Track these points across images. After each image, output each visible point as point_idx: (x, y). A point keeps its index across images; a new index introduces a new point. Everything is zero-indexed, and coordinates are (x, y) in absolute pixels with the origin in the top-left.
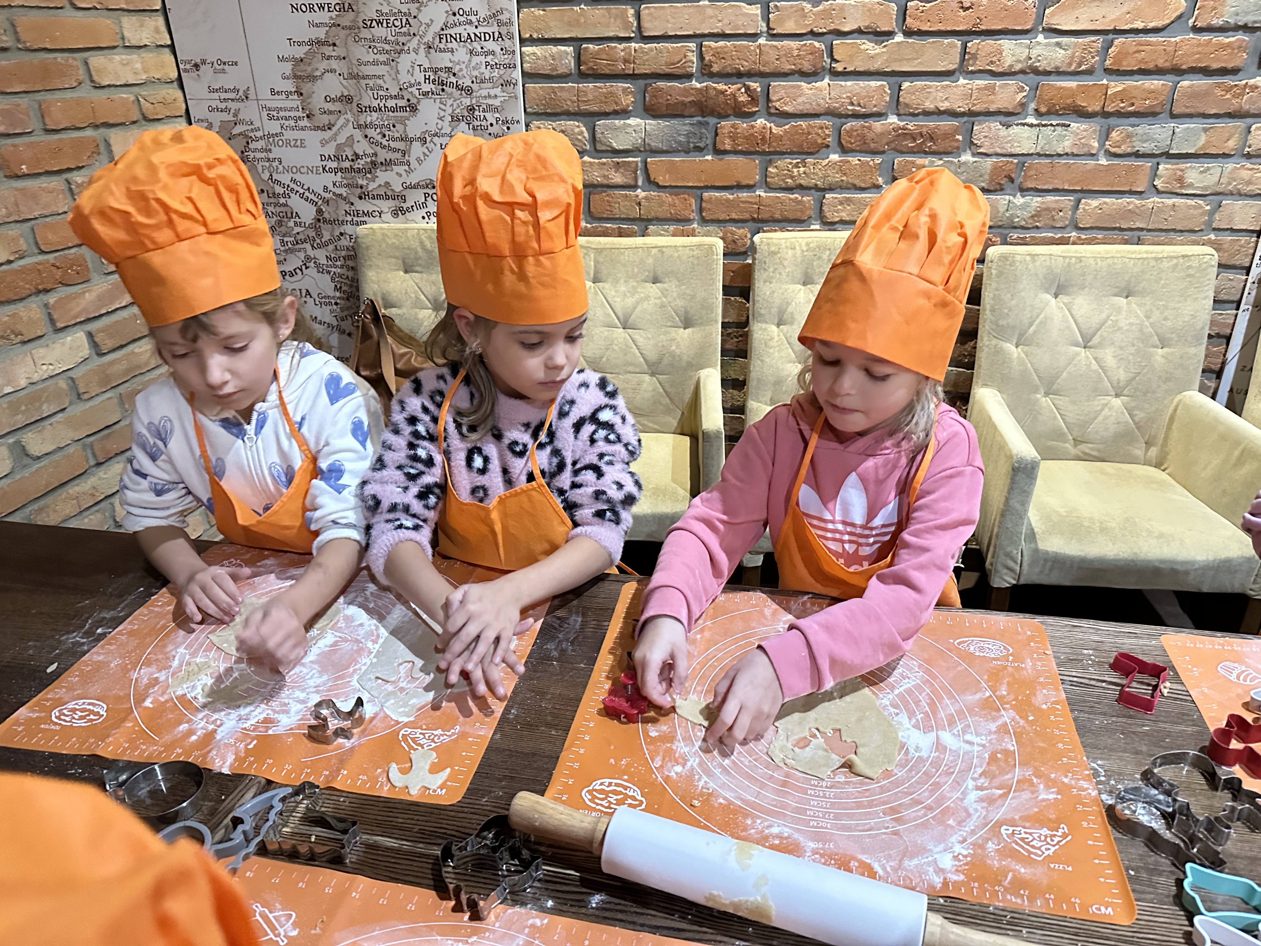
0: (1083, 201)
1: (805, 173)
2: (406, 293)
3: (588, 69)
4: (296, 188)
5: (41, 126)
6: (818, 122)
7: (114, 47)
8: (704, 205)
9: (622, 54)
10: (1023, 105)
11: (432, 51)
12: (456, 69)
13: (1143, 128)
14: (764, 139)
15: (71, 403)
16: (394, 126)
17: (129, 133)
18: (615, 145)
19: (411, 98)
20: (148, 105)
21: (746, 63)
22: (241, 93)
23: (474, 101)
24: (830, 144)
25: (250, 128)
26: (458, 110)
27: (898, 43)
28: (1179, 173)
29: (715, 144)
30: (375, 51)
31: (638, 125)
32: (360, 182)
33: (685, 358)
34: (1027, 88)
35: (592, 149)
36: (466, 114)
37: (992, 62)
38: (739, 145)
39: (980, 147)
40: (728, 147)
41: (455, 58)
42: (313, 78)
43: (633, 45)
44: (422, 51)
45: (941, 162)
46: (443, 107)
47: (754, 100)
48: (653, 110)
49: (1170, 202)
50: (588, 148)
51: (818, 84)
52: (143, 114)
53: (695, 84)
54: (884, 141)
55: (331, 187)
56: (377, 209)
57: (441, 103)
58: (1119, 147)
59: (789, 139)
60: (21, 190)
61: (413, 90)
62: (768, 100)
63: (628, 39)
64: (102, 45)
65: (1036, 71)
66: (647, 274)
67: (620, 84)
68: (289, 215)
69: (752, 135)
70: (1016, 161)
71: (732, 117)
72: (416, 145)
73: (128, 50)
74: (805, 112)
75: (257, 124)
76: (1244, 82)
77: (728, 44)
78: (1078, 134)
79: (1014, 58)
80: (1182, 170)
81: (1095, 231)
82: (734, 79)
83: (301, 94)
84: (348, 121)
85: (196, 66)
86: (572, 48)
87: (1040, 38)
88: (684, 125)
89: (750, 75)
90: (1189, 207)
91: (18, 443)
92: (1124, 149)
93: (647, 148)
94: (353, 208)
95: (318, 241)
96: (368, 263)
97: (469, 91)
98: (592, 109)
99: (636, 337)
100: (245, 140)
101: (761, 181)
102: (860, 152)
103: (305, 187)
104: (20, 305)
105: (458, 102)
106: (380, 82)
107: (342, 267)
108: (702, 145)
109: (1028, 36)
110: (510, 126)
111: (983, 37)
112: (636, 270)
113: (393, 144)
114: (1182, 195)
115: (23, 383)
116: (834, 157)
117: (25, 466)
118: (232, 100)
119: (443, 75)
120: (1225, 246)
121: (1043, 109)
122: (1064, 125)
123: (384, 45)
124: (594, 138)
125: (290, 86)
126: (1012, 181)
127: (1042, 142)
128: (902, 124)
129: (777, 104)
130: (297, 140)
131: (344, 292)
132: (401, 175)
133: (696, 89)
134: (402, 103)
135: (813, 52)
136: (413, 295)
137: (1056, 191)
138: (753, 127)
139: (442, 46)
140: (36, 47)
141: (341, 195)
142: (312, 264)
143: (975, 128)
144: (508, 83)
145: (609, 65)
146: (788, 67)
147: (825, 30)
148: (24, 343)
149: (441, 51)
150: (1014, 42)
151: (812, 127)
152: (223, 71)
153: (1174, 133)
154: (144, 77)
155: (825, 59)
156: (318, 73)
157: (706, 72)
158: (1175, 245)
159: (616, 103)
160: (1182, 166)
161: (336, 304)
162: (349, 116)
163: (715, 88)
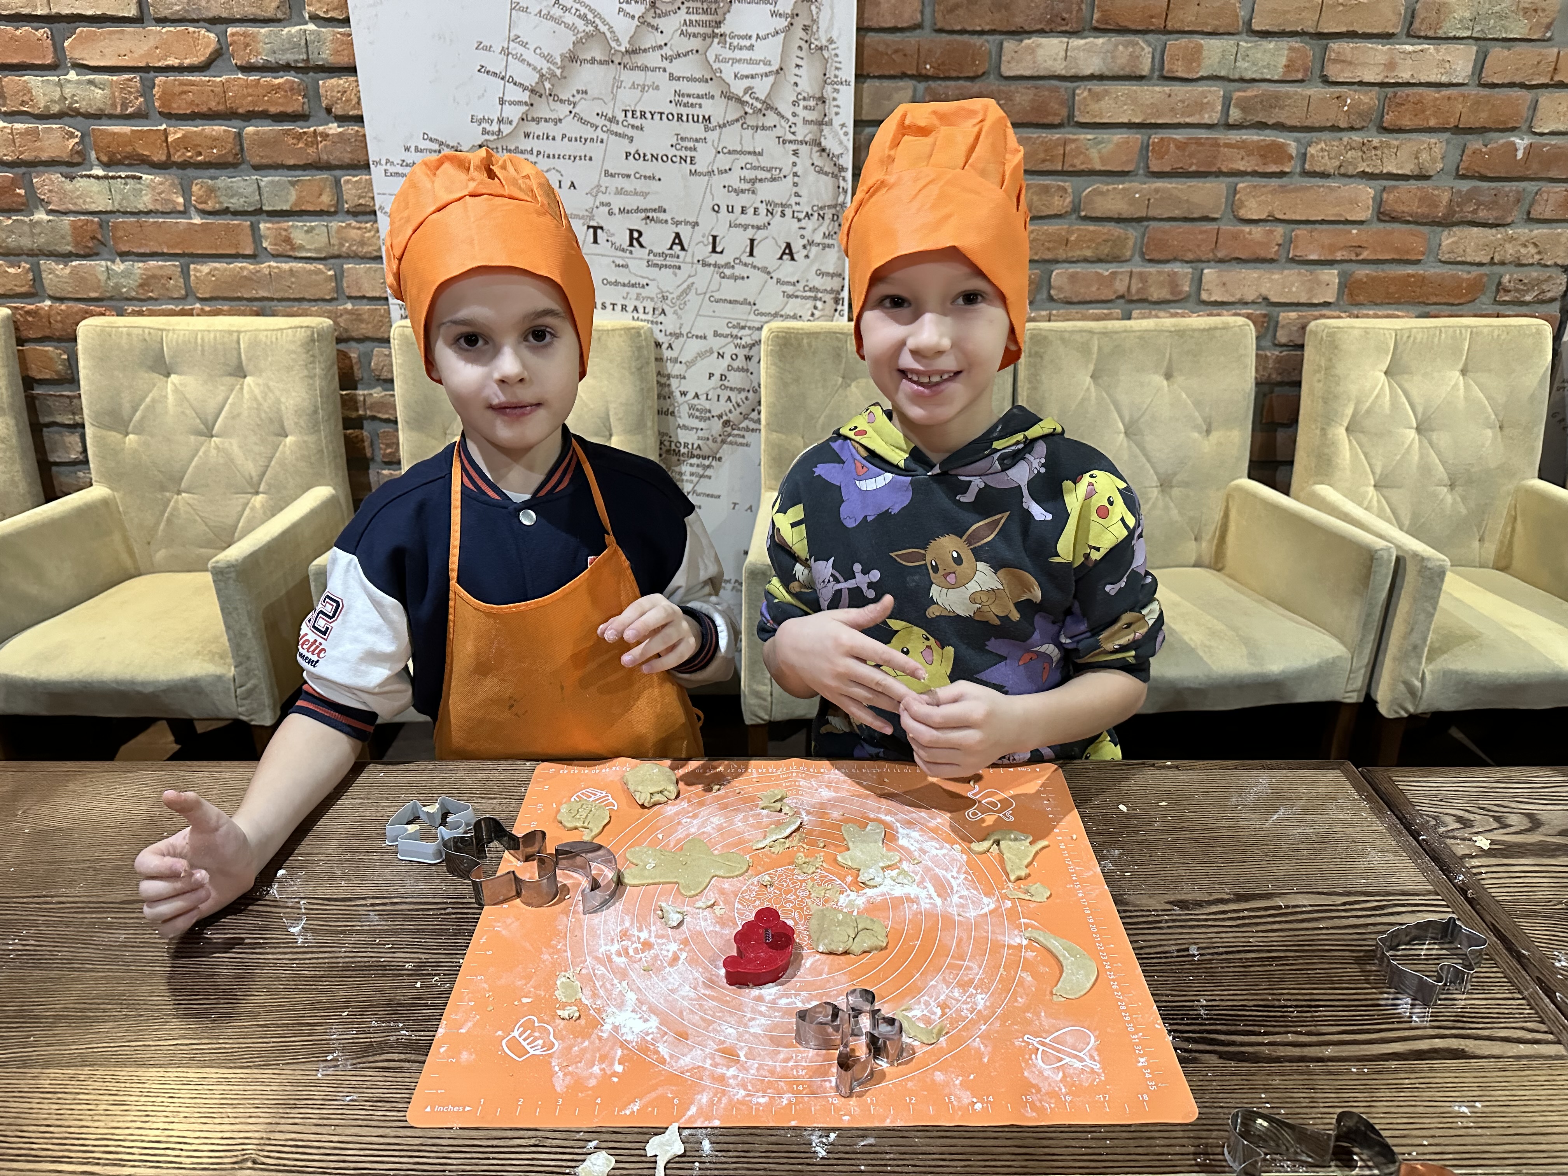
13: (224, 181)
28: (284, 233)
37: (23, 103)
39: (49, 203)
49: (285, 266)
58: (206, 203)
76: (312, 129)
79: (47, 98)
80: (286, 230)
90: (310, 272)
92: (210, 206)
114: (296, 258)
120: (366, 316)
121: (105, 159)
122: (134, 177)
153: (259, 187)
158: (311, 315)
160: (285, 225)
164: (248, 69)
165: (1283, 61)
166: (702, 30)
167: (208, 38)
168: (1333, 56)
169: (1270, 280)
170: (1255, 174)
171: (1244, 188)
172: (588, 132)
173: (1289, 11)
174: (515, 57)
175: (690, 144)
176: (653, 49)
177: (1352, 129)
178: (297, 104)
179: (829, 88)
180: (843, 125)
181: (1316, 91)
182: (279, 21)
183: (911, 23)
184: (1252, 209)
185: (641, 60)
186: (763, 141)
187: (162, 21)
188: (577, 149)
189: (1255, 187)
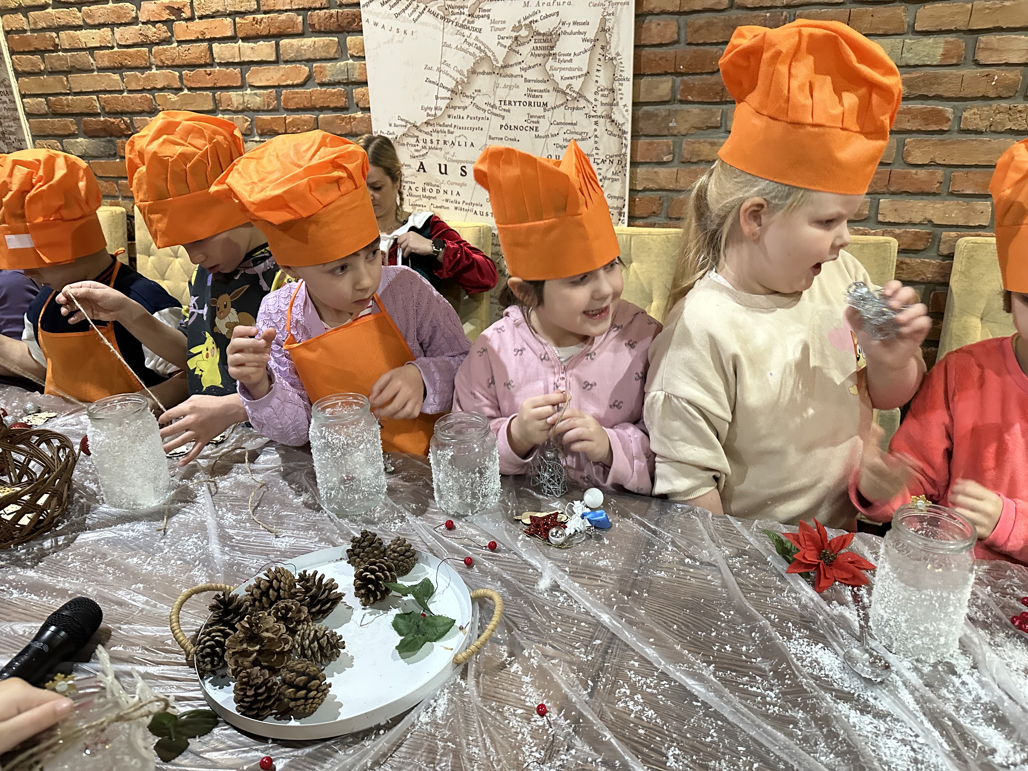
164: (322, 84)
165: (941, 51)
166: (542, 52)
167: (305, 69)
168: (982, 46)
169: (933, 208)
170: (919, 132)
171: (910, 142)
172: (480, 114)
173: (944, 16)
174: (444, 72)
175: (536, 120)
176: (516, 64)
177: (1000, 98)
178: (342, 102)
179: (616, 83)
180: (625, 106)
181: (968, 72)
182: (336, 59)
183: (672, 40)
184: (917, 157)
185: (509, 71)
186: (578, 116)
187: (286, 62)
188: (475, 124)
189: (920, 141)
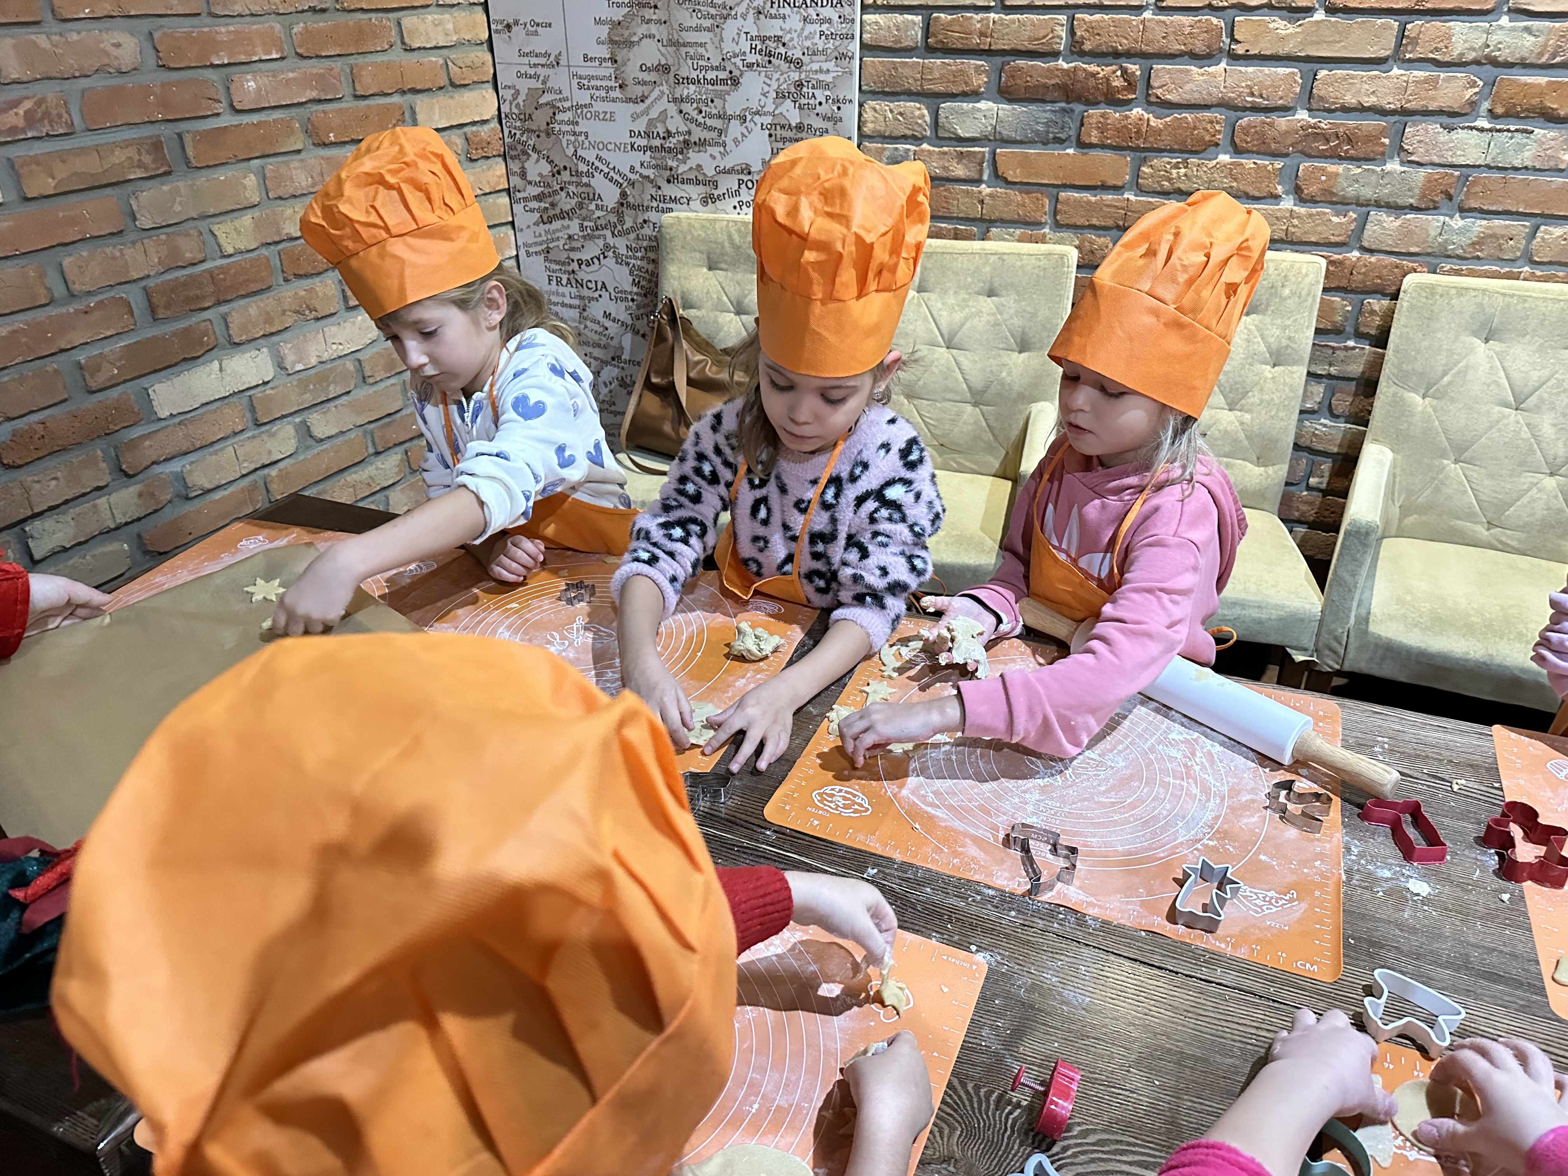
0: (1542, 228)
1: (1185, 175)
2: (708, 293)
3: (936, 43)
4: (601, 167)
5: (351, 91)
6: (1207, 114)
7: (428, 6)
8: (1059, 206)
9: (979, 26)
10: (1473, 104)
11: (762, 17)
12: (786, 39)
14: (1138, 132)
15: (356, 387)
16: (712, 101)
17: (435, 100)
18: (960, 131)
19: (733, 69)
20: (456, 69)
21: (1125, 41)
22: (552, 58)
23: (803, 76)
24: (1221, 142)
25: (558, 97)
26: (785, 86)
27: (1317, 22)
29: (1079, 135)
30: (699, 15)
31: (989, 110)
32: (670, 163)
33: (1016, 387)
34: (1481, 83)
35: (934, 136)
36: (793, 90)
38: (1108, 138)
40: (1094, 140)
41: (787, 27)
42: (630, 44)
43: (992, 15)
44: (751, 17)
45: (1360, 170)
46: (768, 81)
47: (1131, 86)
48: (1009, 93)
50: (928, 133)
51: (1212, 69)
52: (450, 80)
53: (1062, 64)
54: (1289, 141)
55: (637, 167)
56: (685, 195)
57: (766, 76)
59: (1169, 134)
60: (328, 158)
61: (737, 60)
62: (1149, 86)
63: (987, 9)
64: (416, 4)
65: (1494, 62)
66: (982, 285)
67: (972, 62)
68: (591, 196)
69: (1125, 127)
70: (1457, 173)
71: (1103, 105)
72: (735, 123)
73: (440, 9)
74: (1193, 102)
75: (566, 93)
77: (1106, 17)
78: (1544, 143)
81: (1556, 267)
82: (1111, 60)
83: (616, 61)
84: (663, 93)
85: (508, 27)
86: (920, 17)
87: (1504, 20)
88: (1045, 111)
89: (1129, 55)
91: (304, 422)
93: (998, 137)
94: (660, 192)
95: (619, 228)
96: (671, 256)
97: (798, 64)
98: (937, 90)
99: (961, 359)
100: (552, 111)
101: (1131, 183)
102: (1258, 153)
103: (611, 166)
104: (317, 280)
105: (786, 76)
106: (701, 50)
107: (642, 259)
108: (1063, 136)
109: (1489, 17)
110: (841, 105)
111: (1428, 18)
112: (969, 280)
113: (709, 122)
115: (314, 361)
116: (1224, 158)
117: (308, 448)
118: (543, 66)
119: (772, 45)
123: (709, 9)
124: (936, 124)
125: (604, 52)
126: (1450, 197)
127: (1494, 151)
128: (1313, 121)
129: (1159, 92)
130: (606, 113)
131: (643, 287)
132: (714, 158)
133: (1063, 70)
134: (723, 75)
135: (1209, 29)
136: (715, 296)
137: (1507, 213)
138: (1127, 117)
139: (773, 11)
140: (352, 7)
141: (648, 177)
142: (611, 254)
143: (1407, 130)
144: (844, 56)
145: (962, 38)
146: (1176, 47)
147: (1226, 4)
148: (317, 319)
149: (771, 17)
150: (1468, 24)
151: (1200, 121)
152: (536, 33)
154: (455, 39)
155: (1224, 38)
156: (635, 39)
157: (1076, 50)
159: (966, 83)
161: (633, 300)
162: (665, 88)
163: (1084, 70)
